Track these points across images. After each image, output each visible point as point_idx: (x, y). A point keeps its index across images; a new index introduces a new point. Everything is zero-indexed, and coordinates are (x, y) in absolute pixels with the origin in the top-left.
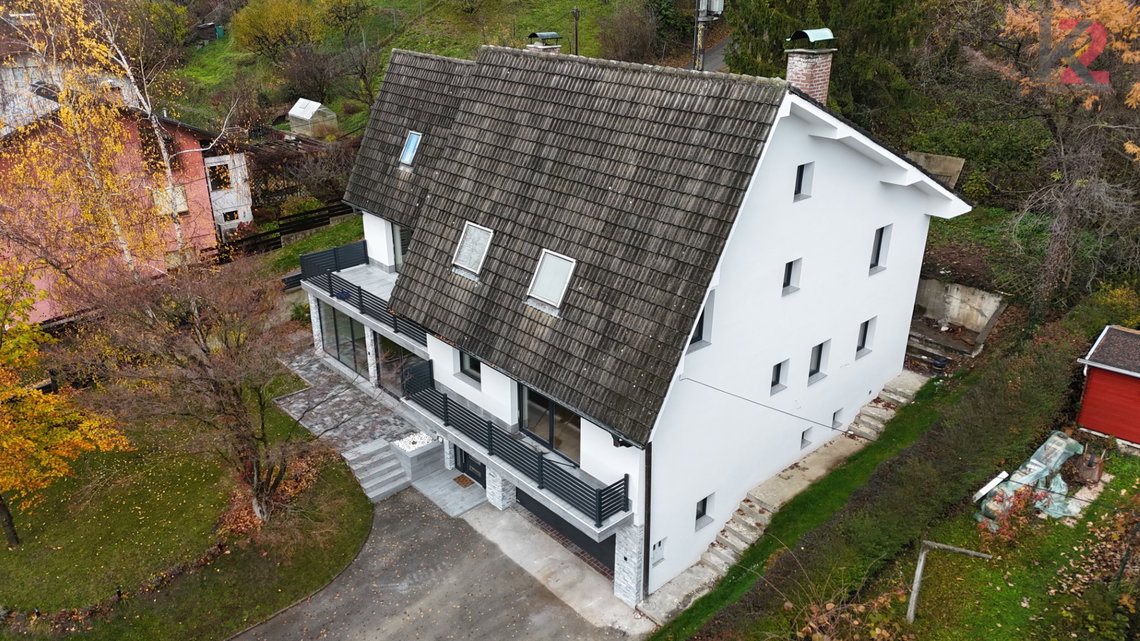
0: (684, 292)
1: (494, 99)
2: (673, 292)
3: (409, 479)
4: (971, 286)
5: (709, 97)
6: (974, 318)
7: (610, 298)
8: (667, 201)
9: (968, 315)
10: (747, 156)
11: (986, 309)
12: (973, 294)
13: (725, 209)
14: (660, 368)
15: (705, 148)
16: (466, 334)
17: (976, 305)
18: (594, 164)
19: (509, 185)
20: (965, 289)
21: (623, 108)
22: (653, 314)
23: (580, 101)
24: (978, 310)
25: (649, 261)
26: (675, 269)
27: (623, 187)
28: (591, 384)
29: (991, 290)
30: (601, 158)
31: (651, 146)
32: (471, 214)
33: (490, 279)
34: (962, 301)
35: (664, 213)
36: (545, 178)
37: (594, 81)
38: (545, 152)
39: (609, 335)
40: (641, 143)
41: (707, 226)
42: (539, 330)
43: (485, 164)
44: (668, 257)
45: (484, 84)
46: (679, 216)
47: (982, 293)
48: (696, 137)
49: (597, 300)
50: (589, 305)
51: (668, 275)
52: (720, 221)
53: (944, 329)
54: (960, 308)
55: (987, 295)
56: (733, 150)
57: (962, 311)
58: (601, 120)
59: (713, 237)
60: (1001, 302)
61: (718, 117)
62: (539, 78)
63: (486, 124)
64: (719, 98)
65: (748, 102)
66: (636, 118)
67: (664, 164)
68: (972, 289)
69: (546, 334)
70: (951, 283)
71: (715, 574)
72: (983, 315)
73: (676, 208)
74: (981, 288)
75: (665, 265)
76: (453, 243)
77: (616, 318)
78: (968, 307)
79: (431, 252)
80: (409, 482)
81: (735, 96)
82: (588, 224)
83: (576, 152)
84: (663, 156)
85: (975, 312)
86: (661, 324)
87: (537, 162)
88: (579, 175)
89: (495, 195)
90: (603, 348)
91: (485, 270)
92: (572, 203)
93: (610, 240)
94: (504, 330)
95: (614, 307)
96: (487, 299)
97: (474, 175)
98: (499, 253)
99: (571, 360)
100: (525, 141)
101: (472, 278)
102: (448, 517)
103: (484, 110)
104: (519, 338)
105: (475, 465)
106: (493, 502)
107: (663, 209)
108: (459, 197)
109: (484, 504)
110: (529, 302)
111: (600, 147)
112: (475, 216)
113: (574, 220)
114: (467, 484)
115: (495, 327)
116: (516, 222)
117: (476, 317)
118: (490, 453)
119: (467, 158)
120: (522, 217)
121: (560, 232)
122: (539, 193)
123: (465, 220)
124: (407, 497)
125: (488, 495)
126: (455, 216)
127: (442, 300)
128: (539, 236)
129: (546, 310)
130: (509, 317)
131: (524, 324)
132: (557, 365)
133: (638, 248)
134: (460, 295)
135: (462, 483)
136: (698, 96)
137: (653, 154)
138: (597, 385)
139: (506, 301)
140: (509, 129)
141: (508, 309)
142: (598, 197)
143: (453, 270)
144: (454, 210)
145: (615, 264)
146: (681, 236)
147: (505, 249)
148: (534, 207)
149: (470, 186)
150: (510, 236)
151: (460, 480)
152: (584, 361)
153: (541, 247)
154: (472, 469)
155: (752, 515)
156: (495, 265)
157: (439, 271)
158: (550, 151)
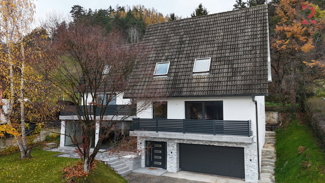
0: (260, 52)
1: (158, 34)
2: (255, 53)
3: (131, 169)
6: (272, 120)
8: (239, 36)
9: (270, 120)
10: (264, 20)
11: (274, 116)
12: (269, 113)
18: (206, 36)
19: (172, 50)
21: (212, 23)
22: (251, 61)
23: (194, 26)
24: (272, 117)
25: (241, 50)
26: (253, 48)
27: (221, 38)
28: (234, 86)
30: (208, 34)
32: (157, 61)
33: (173, 75)
36: (187, 45)
38: (184, 39)
40: (222, 28)
42: (202, 80)
43: (159, 49)
44: (248, 47)
46: (246, 38)
47: (272, 112)
48: (243, 21)
49: (224, 65)
50: (221, 67)
51: (251, 50)
54: (267, 118)
57: (267, 119)
58: (204, 27)
60: (278, 114)
62: (175, 26)
63: (156, 40)
66: (218, 23)
67: (234, 29)
68: (269, 112)
69: (206, 80)
72: (274, 118)
73: (244, 36)
75: (247, 49)
76: (151, 70)
78: (269, 117)
79: (142, 76)
80: (131, 171)
82: (211, 49)
83: (197, 36)
84: (232, 28)
85: (271, 118)
86: (256, 62)
87: (182, 42)
88: (201, 40)
89: (166, 54)
90: (234, 75)
91: (169, 73)
92: (201, 47)
93: (222, 50)
94: (185, 85)
95: (233, 64)
96: (173, 80)
97: (155, 52)
98: (174, 67)
99: (221, 83)
100: (174, 39)
101: (164, 77)
102: (158, 176)
103: (154, 37)
104: (193, 85)
105: (158, 160)
106: (171, 171)
107: (239, 38)
108: (150, 59)
109: (167, 172)
110: (194, 75)
111: (206, 33)
112: (160, 61)
113: (204, 50)
114: (155, 169)
115: (181, 86)
116: (178, 58)
117: (170, 86)
118: (184, 133)
119: (150, 50)
120: (181, 56)
121: (199, 54)
122: (186, 49)
123: (155, 63)
124: (134, 175)
125: (167, 169)
126: (150, 64)
127: (151, 87)
128: (191, 59)
129: (203, 74)
130: (186, 81)
131: (194, 81)
132: (215, 86)
133: (234, 48)
134: (160, 83)
135: (153, 169)
136: (238, 14)
137: (228, 28)
138: (237, 85)
139: (183, 77)
140: (167, 38)
141: (185, 79)
142: (212, 42)
143: (154, 77)
144: (149, 62)
145: (227, 55)
146: (250, 41)
147: (177, 65)
148: (185, 52)
149: (154, 55)
150: (177, 62)
151: (151, 169)
152: (227, 81)
153: (193, 60)
154: (156, 163)
155: (267, 155)
156: (173, 71)
157: (147, 80)
158: (186, 38)
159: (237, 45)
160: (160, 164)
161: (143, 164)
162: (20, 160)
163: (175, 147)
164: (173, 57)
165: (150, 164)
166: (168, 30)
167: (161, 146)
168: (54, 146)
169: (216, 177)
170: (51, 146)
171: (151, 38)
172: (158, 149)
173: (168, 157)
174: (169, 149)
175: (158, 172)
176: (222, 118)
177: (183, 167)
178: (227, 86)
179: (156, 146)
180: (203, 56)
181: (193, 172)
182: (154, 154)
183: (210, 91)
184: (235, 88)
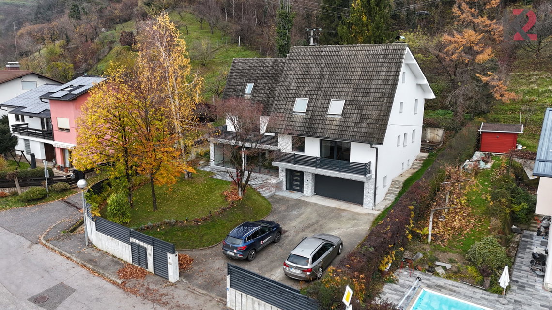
0: (387, 100)
1: (300, 62)
2: (383, 101)
3: (273, 192)
4: (433, 127)
5: (382, 50)
6: (436, 138)
7: (360, 108)
8: (374, 78)
9: (434, 137)
10: (399, 63)
11: (439, 134)
12: (435, 130)
13: (395, 77)
14: (383, 122)
15: (385, 63)
16: (304, 131)
17: (436, 133)
18: (345, 73)
19: (312, 85)
20: (432, 128)
21: (352, 57)
22: (377, 109)
23: (335, 57)
24: (437, 135)
25: (372, 95)
26: (382, 95)
27: (358, 78)
28: (359, 133)
29: (440, 127)
30: (347, 71)
31: (365, 65)
32: (297, 95)
33: (310, 113)
34: (431, 133)
35: (374, 82)
36: (326, 81)
37: (339, 51)
38: (324, 73)
39: (362, 118)
40: (361, 65)
41: (390, 82)
42: (334, 123)
43: (300, 80)
44: (379, 93)
45: (295, 58)
46: (380, 82)
47: (437, 129)
48: (381, 61)
49: (355, 109)
50: (352, 111)
51: (380, 97)
52: (394, 80)
53: (427, 142)
55: (439, 129)
56: (394, 62)
57: (431, 136)
58: (344, 61)
59: (393, 84)
60: (444, 130)
61: (387, 55)
62: (317, 53)
63: (298, 69)
64: (386, 50)
65: (396, 50)
66: (358, 59)
67: (371, 69)
69: (338, 123)
70: (427, 127)
71: (391, 202)
72: (439, 136)
73: (378, 80)
74: (437, 127)
75: (378, 95)
76: (291, 106)
77: (364, 112)
78: (433, 134)
79: (282, 110)
80: (274, 194)
81: (391, 48)
82: (347, 90)
83: (337, 71)
84: (370, 67)
86: (381, 111)
87: (322, 77)
88: (340, 77)
89: (306, 88)
90: (361, 122)
91: (307, 111)
92: (338, 85)
93: (356, 92)
94: (320, 126)
95: (362, 110)
96: (310, 119)
97: (296, 84)
98: (312, 105)
99: (350, 128)
100: (315, 71)
101: (302, 114)
102: (295, 199)
103: (296, 65)
104: (327, 127)
105: (297, 185)
106: (306, 195)
107: (374, 81)
108: (291, 92)
109: (304, 196)
110: (328, 116)
111: (346, 68)
112: (299, 96)
113: (340, 90)
114: (294, 192)
115: (316, 126)
116: (317, 95)
117: (307, 125)
118: (316, 168)
119: (291, 80)
120: (319, 93)
121: (336, 94)
122: (325, 85)
123: (295, 98)
124: (276, 197)
125: (304, 193)
126: (291, 98)
127: (291, 123)
128: (328, 97)
129: (336, 116)
130: (321, 122)
131: (328, 122)
132: (344, 131)
133: (367, 93)
134: (298, 120)
135: (292, 192)
136: (378, 50)
137: (366, 67)
138: (361, 132)
139: (319, 118)
140: (308, 69)
141: (320, 120)
142: (348, 81)
143: (293, 113)
144: (290, 96)
145: (360, 98)
146: (382, 86)
147: (315, 103)
148: (323, 89)
149: (295, 88)
150: (316, 99)
151: (290, 192)
152: (355, 127)
153: (329, 100)
154: (295, 187)
155: (396, 185)
156: (311, 109)
157: (287, 115)
158: (326, 73)
159: (370, 88)
160: (299, 188)
161: (284, 187)
162: (185, 180)
163: (311, 176)
164: (312, 93)
165: (290, 188)
166: (310, 58)
167: (299, 174)
168: (205, 164)
169: (343, 203)
170: (203, 165)
171: (293, 65)
172: (297, 176)
173: (305, 183)
174: (306, 178)
175: (295, 195)
176: (348, 159)
177: (318, 192)
178: (353, 131)
179: (295, 173)
180: (339, 97)
181: (325, 196)
182: (293, 180)
183: (339, 135)
184: (359, 135)
